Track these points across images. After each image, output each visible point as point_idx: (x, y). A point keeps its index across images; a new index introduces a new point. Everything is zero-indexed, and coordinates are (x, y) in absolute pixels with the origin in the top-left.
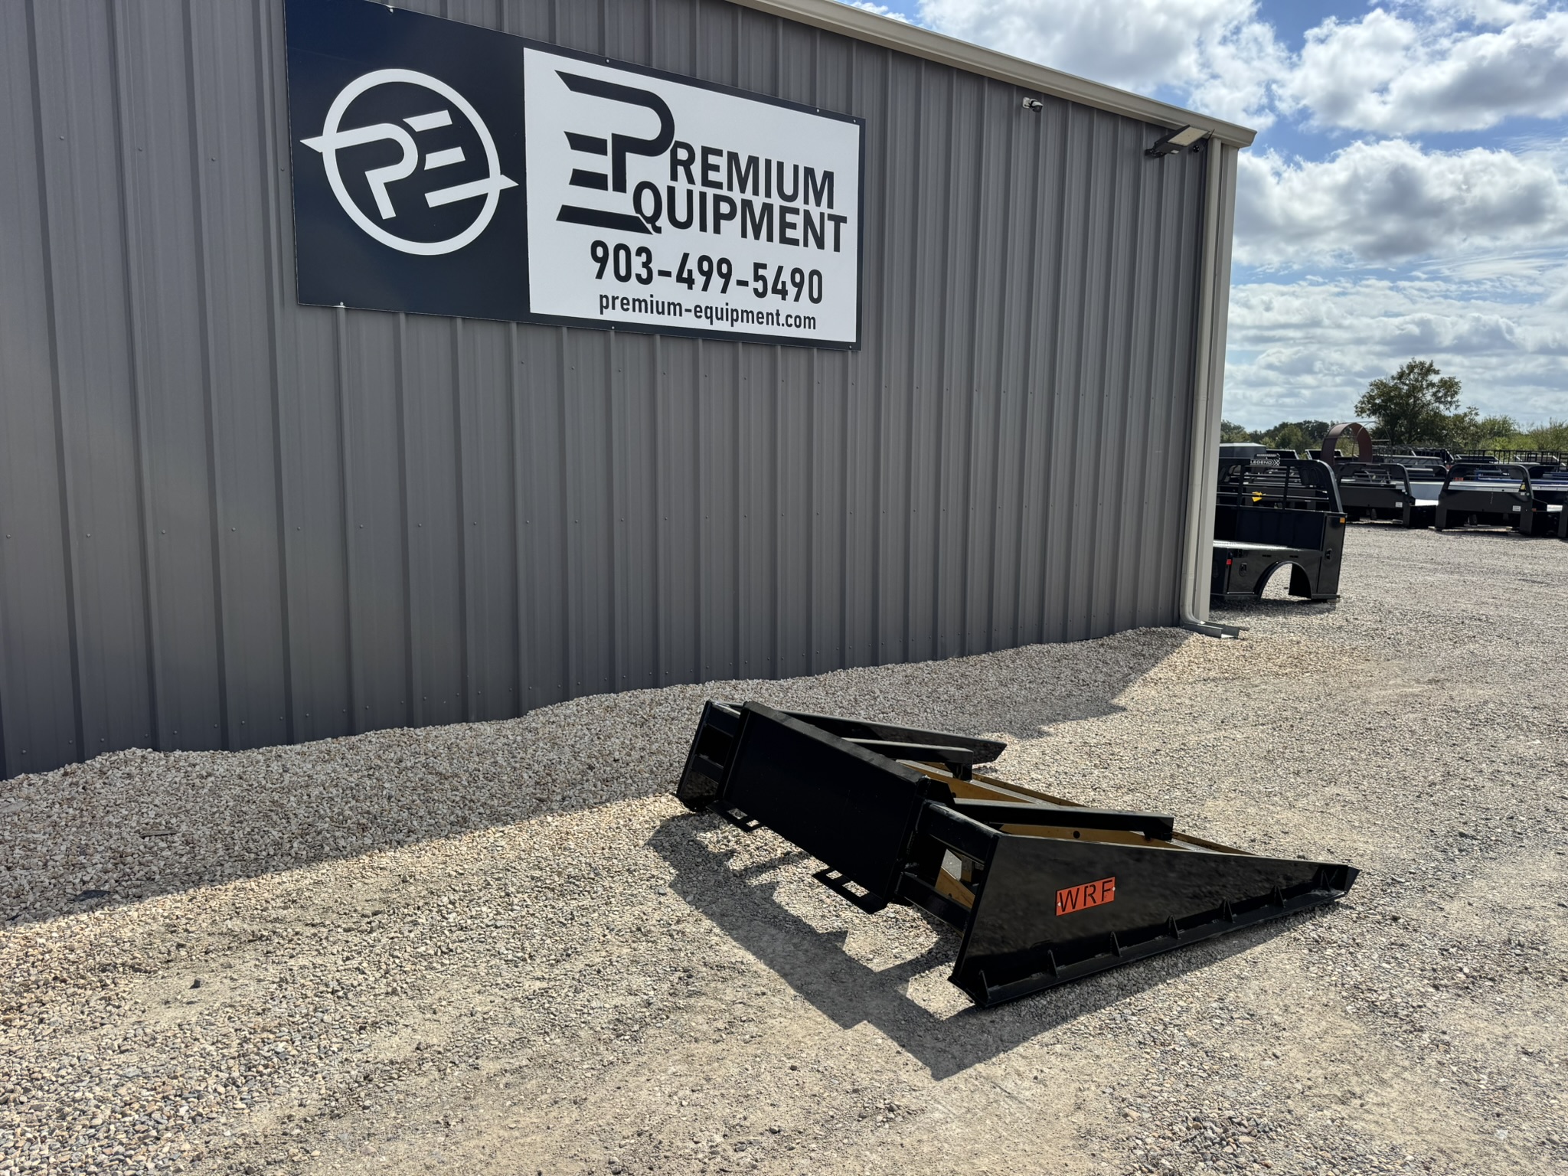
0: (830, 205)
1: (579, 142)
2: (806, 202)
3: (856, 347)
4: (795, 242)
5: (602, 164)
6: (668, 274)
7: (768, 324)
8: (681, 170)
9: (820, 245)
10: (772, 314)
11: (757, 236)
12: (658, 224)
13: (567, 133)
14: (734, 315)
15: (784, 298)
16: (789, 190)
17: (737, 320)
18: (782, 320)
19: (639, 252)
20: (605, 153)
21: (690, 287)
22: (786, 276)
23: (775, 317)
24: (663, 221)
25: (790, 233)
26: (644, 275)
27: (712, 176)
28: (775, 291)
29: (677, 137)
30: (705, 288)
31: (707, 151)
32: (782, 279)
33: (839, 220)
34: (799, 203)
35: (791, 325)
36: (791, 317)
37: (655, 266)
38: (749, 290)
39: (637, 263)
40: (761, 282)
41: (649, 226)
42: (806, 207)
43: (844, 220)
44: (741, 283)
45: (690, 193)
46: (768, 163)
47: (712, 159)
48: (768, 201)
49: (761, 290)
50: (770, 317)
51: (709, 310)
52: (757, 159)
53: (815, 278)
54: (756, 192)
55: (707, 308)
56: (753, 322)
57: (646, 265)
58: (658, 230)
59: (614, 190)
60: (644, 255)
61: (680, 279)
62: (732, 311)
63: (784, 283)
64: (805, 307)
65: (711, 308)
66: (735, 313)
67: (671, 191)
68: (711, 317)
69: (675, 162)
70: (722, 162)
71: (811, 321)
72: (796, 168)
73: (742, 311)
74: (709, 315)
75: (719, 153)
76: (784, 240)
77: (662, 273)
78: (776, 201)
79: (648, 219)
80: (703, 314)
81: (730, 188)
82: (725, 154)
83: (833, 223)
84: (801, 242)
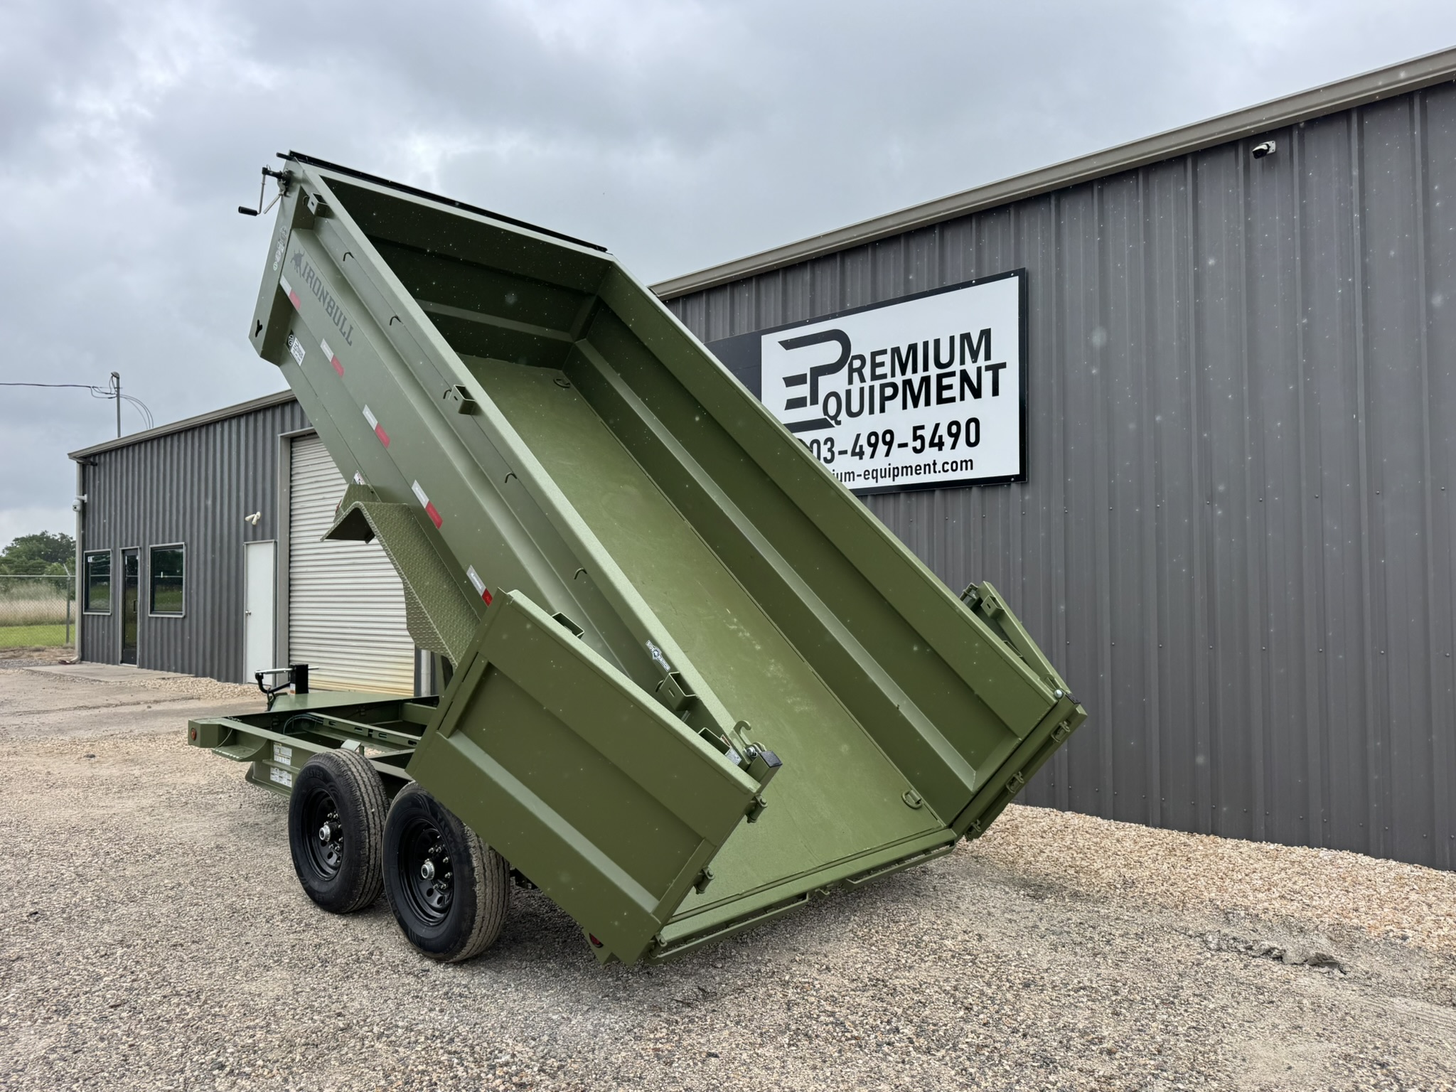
0: (988, 357)
1: (791, 381)
2: (962, 362)
3: (1022, 478)
4: (952, 400)
5: (803, 391)
6: (845, 452)
7: (925, 473)
8: (856, 375)
9: (977, 393)
10: (929, 465)
11: (916, 405)
12: (838, 419)
13: (785, 379)
14: (895, 472)
15: (940, 449)
16: (944, 358)
17: (897, 476)
18: (939, 467)
19: (825, 443)
20: (806, 383)
21: (861, 458)
22: (943, 431)
23: (932, 467)
24: (843, 416)
25: (946, 394)
26: (829, 458)
27: (879, 371)
28: (932, 444)
29: (852, 354)
30: (872, 456)
31: (874, 355)
32: (938, 434)
33: (995, 369)
34: (956, 367)
35: (948, 470)
36: (947, 463)
37: (836, 450)
38: (910, 449)
39: (824, 449)
40: (919, 441)
41: (833, 422)
42: (963, 367)
43: (1003, 365)
44: (901, 446)
45: (862, 390)
46: (926, 344)
47: (879, 359)
48: (926, 374)
49: (919, 447)
50: (927, 467)
51: (875, 472)
52: (916, 345)
53: (973, 425)
54: (915, 371)
55: (873, 470)
56: (912, 474)
57: (830, 450)
58: (839, 423)
59: (811, 404)
60: (829, 443)
61: (854, 454)
62: (894, 469)
63: (941, 437)
64: (963, 451)
65: (877, 470)
66: (896, 470)
67: (848, 393)
68: (877, 477)
69: (851, 371)
70: (886, 359)
71: (968, 463)
72: (952, 339)
73: (903, 468)
74: (875, 476)
75: (884, 352)
76: (941, 401)
77: (843, 452)
78: (933, 371)
79: (832, 418)
80: (870, 476)
81: (893, 375)
82: (889, 352)
83: (990, 373)
84: (958, 398)
